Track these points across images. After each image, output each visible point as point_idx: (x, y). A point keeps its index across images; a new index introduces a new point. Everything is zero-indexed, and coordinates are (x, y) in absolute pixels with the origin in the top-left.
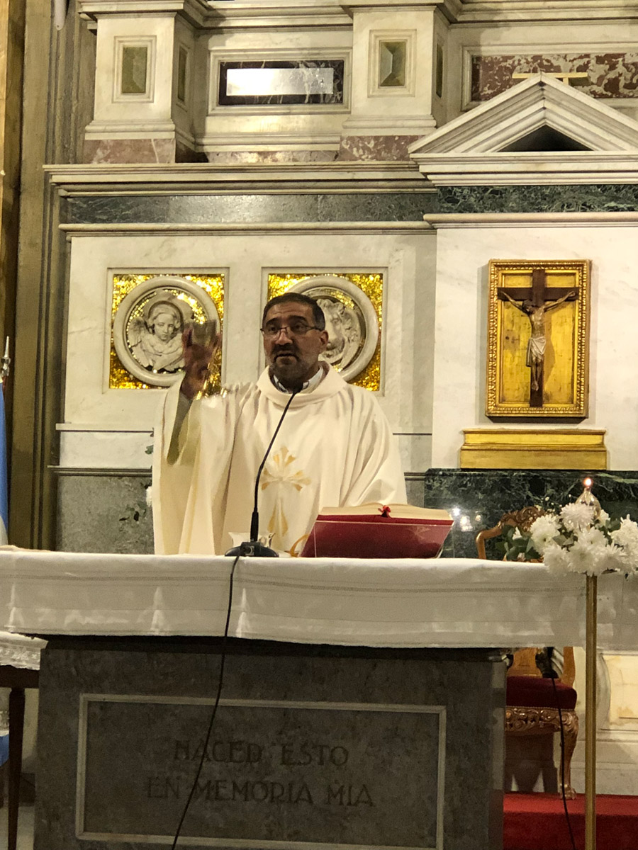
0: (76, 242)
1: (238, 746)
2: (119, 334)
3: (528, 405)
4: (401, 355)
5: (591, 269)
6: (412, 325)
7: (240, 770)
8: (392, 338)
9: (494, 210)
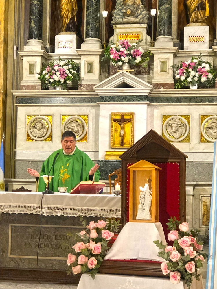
0: (19, 108)
1: (45, 236)
2: (29, 129)
3: (120, 145)
4: (91, 134)
5: (134, 114)
6: (94, 127)
7: (46, 241)
8: (90, 130)
9: (112, 101)
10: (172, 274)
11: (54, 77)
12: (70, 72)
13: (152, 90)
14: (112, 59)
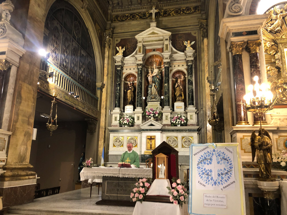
0: (110, 134)
1: (121, 186)
3: (150, 148)
5: (156, 136)
6: (140, 141)
7: (121, 188)
8: (138, 143)
9: (147, 131)
10: (174, 201)
11: (125, 122)
12: (131, 120)
13: (162, 127)
14: (147, 115)
